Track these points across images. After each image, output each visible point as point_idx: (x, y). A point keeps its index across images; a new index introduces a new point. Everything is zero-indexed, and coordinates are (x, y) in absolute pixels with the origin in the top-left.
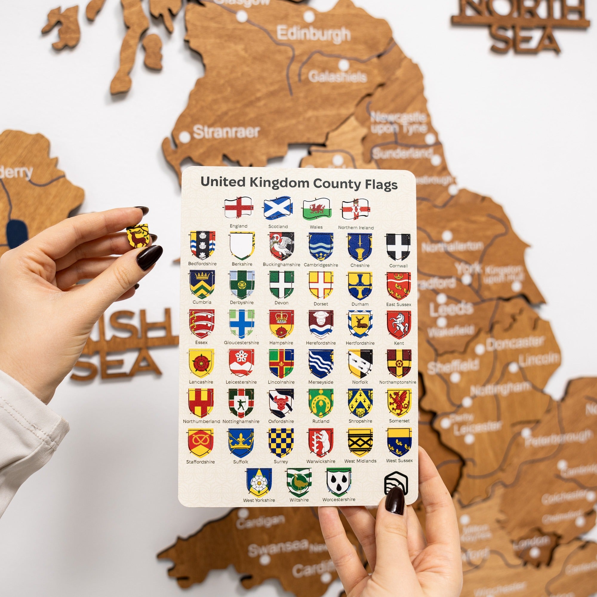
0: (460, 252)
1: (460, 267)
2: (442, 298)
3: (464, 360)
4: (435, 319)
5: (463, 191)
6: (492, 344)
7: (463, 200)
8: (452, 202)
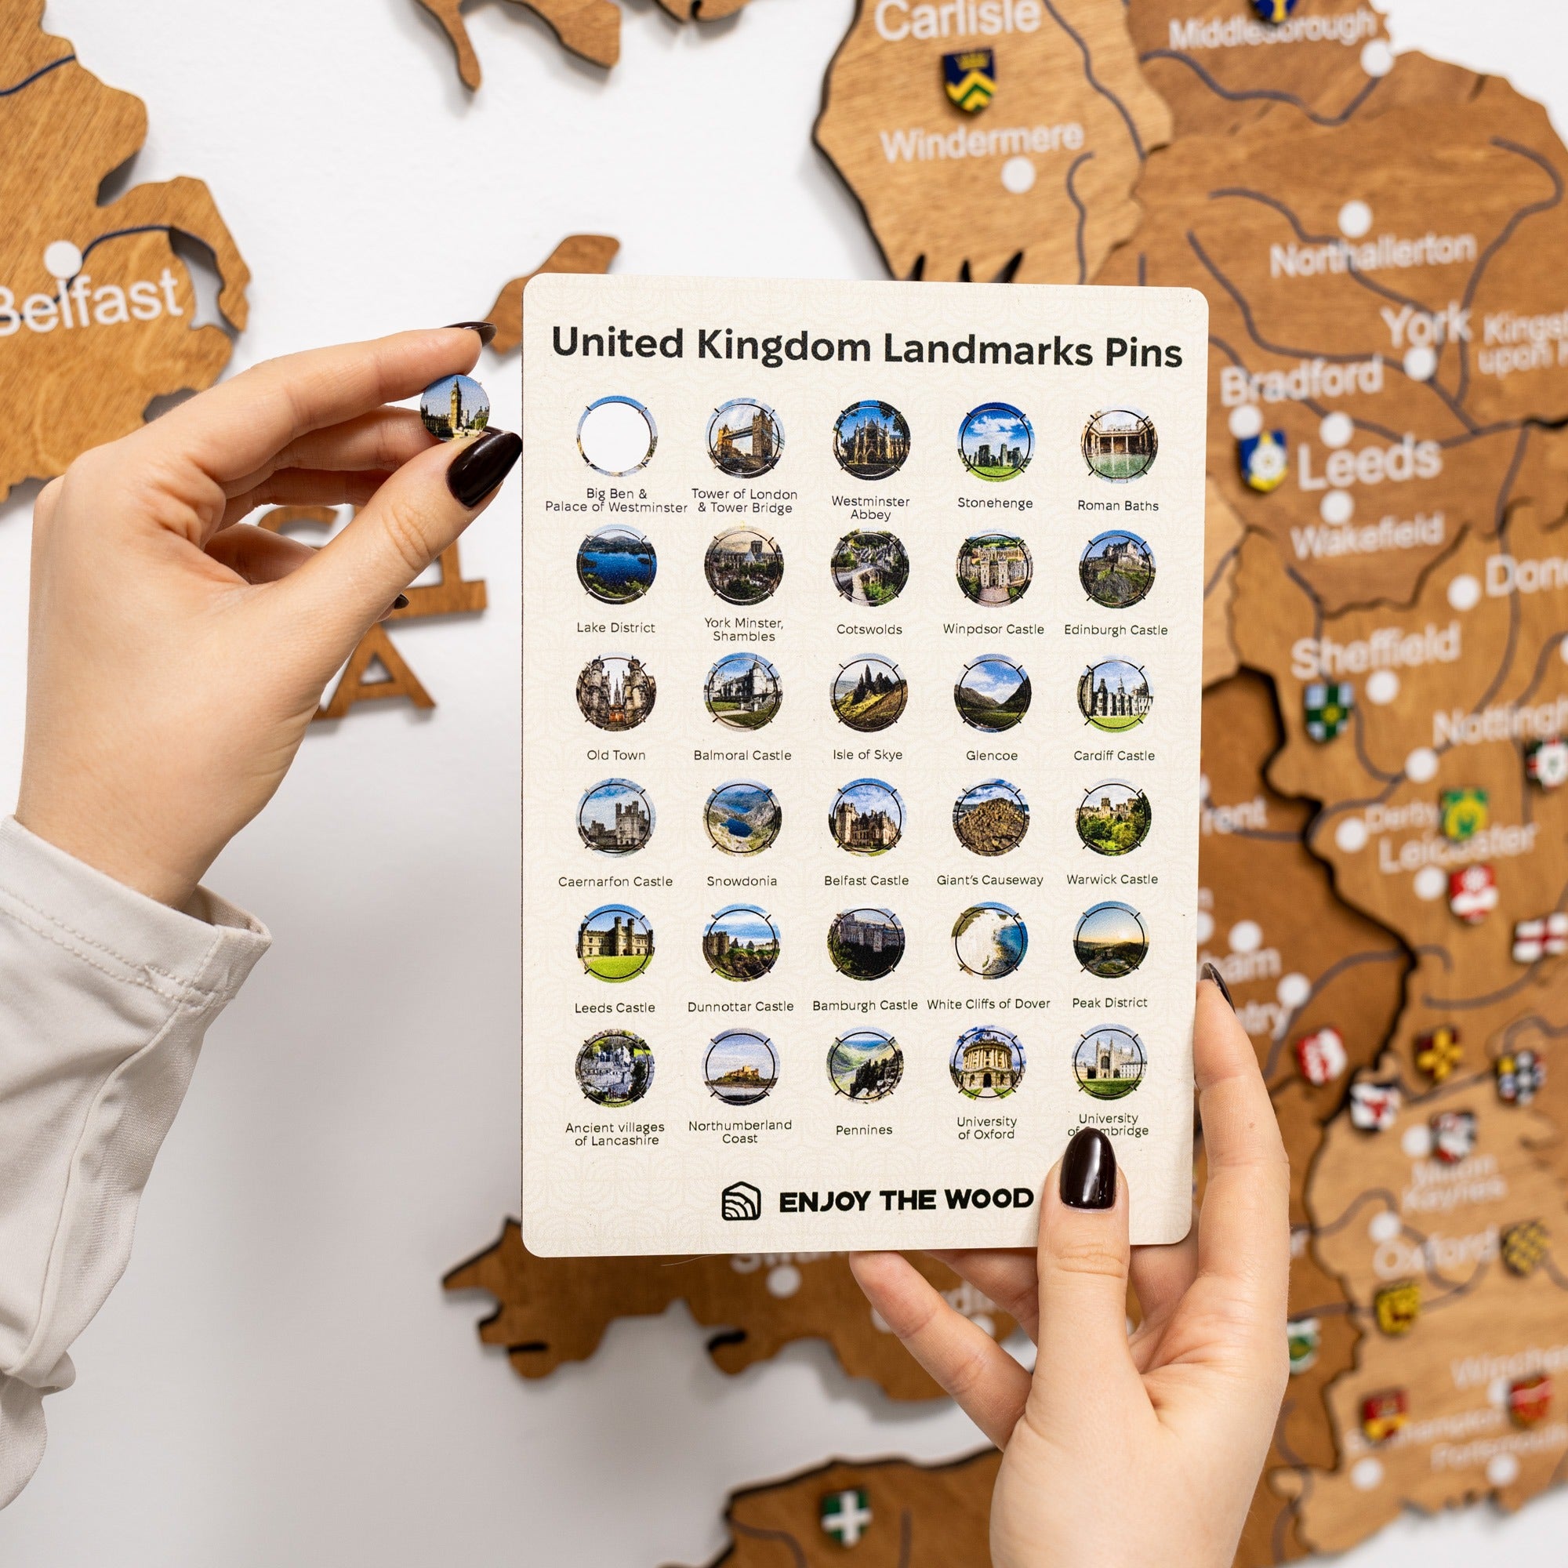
0: (1400, 272)
1: (1397, 322)
2: (1336, 429)
3: (1410, 629)
4: (1318, 496)
5: (1408, 60)
6: (1504, 573)
7: (1406, 94)
8: (1372, 102)
